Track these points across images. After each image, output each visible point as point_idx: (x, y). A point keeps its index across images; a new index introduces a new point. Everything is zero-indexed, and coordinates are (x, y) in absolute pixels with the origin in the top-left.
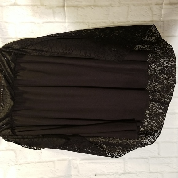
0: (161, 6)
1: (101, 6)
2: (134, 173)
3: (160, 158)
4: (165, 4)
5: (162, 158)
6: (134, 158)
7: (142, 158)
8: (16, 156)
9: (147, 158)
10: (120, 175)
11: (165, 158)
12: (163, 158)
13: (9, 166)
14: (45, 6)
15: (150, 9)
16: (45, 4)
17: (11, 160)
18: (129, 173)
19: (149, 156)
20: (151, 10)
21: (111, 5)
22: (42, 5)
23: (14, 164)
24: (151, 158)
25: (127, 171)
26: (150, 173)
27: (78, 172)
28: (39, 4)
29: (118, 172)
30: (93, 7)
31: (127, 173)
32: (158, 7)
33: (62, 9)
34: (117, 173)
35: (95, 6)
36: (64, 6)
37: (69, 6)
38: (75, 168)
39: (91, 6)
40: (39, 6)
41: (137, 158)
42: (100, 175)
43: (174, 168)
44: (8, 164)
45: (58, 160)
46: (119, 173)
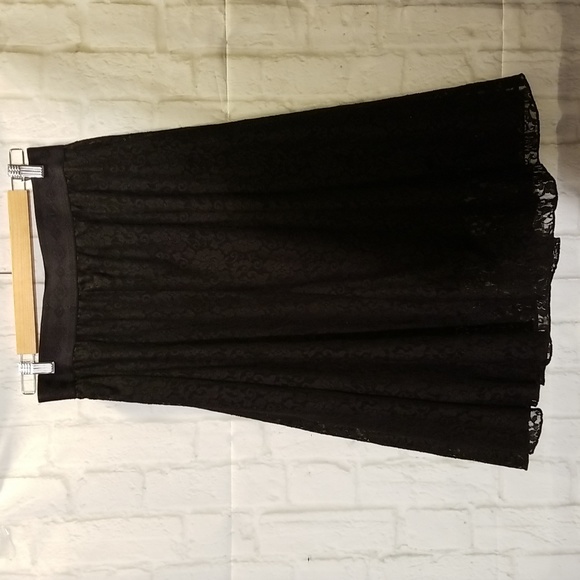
0: (496, 54)
1: (327, 56)
2: (425, 555)
3: (504, 507)
4: (508, 50)
5: (509, 510)
6: (425, 509)
7: (451, 509)
8: (68, 495)
9: (464, 509)
10: (383, 561)
11: (518, 508)
12: (513, 510)
13: (47, 523)
14: (171, 52)
15: (467, 62)
16: (170, 49)
17: (52, 505)
18: (409, 555)
19: (471, 503)
20: (469, 66)
21: (353, 52)
22: (161, 51)
23: (64, 518)
24: (478, 508)
25: (404, 549)
26: (474, 554)
27: (256, 549)
28: (152, 47)
29: (376, 552)
30: (303, 58)
31: (403, 555)
32: (487, 56)
33: (216, 63)
34: (373, 554)
35: (310, 54)
36: (223, 55)
37: (237, 55)
38: (248, 538)
39: (297, 54)
40: (153, 53)
41: (433, 509)
42: (322, 559)
43: (546, 541)
44: (45, 517)
45: (196, 512)
46: (380, 555)
